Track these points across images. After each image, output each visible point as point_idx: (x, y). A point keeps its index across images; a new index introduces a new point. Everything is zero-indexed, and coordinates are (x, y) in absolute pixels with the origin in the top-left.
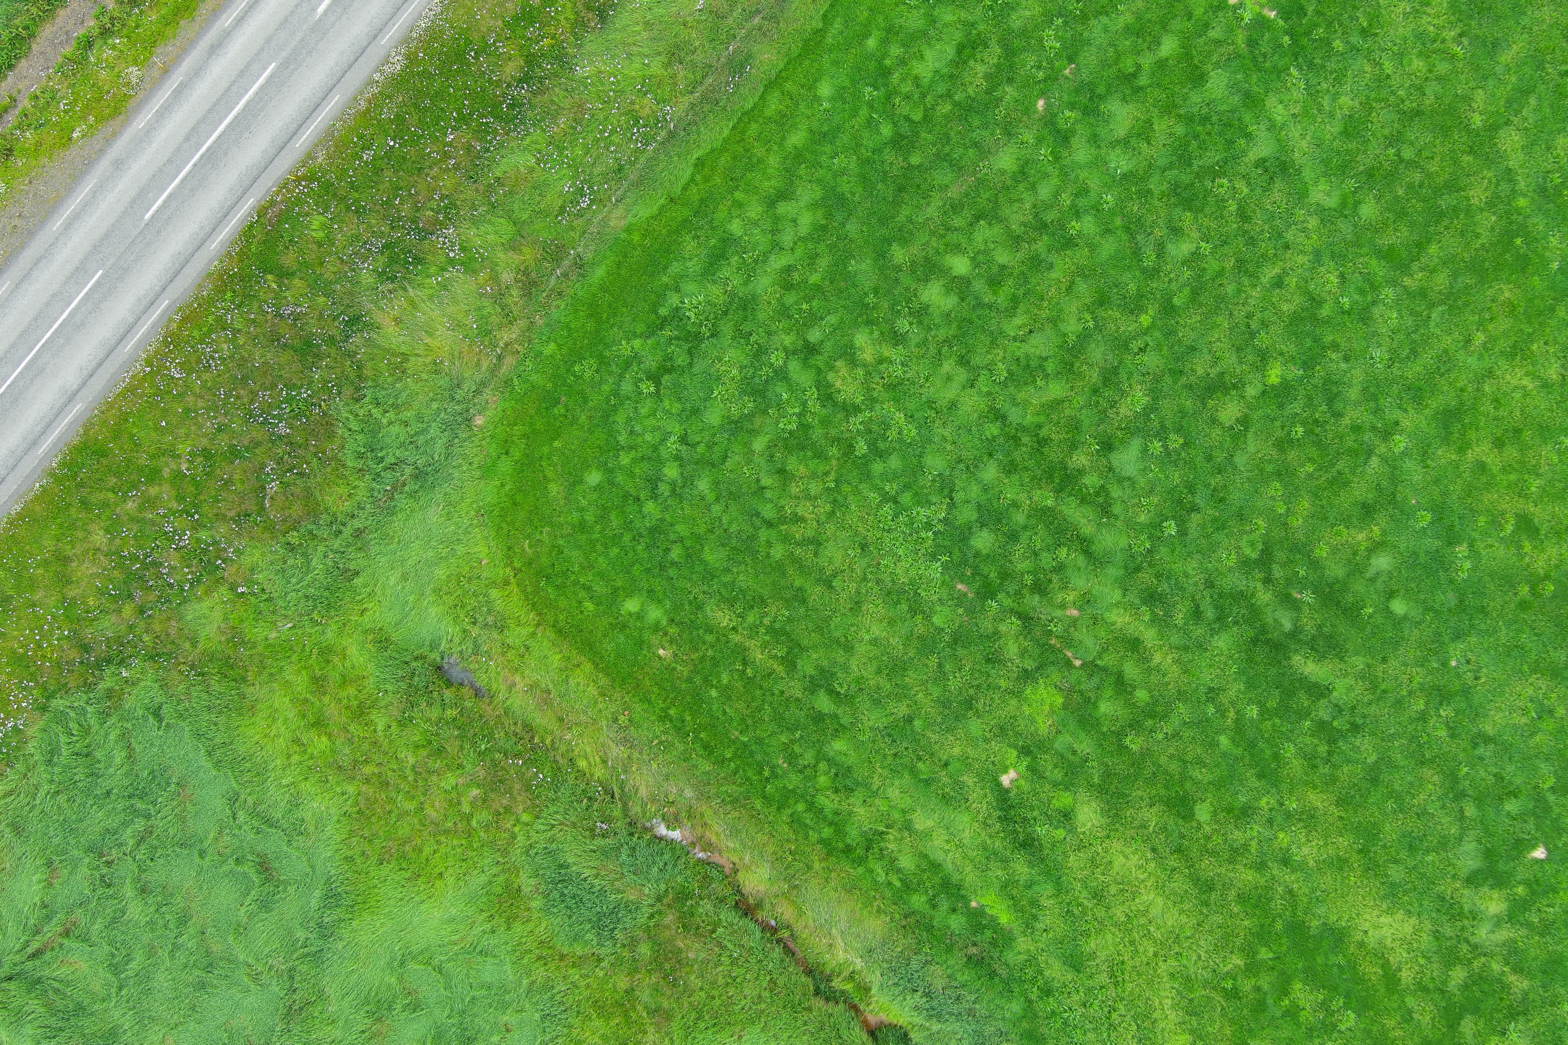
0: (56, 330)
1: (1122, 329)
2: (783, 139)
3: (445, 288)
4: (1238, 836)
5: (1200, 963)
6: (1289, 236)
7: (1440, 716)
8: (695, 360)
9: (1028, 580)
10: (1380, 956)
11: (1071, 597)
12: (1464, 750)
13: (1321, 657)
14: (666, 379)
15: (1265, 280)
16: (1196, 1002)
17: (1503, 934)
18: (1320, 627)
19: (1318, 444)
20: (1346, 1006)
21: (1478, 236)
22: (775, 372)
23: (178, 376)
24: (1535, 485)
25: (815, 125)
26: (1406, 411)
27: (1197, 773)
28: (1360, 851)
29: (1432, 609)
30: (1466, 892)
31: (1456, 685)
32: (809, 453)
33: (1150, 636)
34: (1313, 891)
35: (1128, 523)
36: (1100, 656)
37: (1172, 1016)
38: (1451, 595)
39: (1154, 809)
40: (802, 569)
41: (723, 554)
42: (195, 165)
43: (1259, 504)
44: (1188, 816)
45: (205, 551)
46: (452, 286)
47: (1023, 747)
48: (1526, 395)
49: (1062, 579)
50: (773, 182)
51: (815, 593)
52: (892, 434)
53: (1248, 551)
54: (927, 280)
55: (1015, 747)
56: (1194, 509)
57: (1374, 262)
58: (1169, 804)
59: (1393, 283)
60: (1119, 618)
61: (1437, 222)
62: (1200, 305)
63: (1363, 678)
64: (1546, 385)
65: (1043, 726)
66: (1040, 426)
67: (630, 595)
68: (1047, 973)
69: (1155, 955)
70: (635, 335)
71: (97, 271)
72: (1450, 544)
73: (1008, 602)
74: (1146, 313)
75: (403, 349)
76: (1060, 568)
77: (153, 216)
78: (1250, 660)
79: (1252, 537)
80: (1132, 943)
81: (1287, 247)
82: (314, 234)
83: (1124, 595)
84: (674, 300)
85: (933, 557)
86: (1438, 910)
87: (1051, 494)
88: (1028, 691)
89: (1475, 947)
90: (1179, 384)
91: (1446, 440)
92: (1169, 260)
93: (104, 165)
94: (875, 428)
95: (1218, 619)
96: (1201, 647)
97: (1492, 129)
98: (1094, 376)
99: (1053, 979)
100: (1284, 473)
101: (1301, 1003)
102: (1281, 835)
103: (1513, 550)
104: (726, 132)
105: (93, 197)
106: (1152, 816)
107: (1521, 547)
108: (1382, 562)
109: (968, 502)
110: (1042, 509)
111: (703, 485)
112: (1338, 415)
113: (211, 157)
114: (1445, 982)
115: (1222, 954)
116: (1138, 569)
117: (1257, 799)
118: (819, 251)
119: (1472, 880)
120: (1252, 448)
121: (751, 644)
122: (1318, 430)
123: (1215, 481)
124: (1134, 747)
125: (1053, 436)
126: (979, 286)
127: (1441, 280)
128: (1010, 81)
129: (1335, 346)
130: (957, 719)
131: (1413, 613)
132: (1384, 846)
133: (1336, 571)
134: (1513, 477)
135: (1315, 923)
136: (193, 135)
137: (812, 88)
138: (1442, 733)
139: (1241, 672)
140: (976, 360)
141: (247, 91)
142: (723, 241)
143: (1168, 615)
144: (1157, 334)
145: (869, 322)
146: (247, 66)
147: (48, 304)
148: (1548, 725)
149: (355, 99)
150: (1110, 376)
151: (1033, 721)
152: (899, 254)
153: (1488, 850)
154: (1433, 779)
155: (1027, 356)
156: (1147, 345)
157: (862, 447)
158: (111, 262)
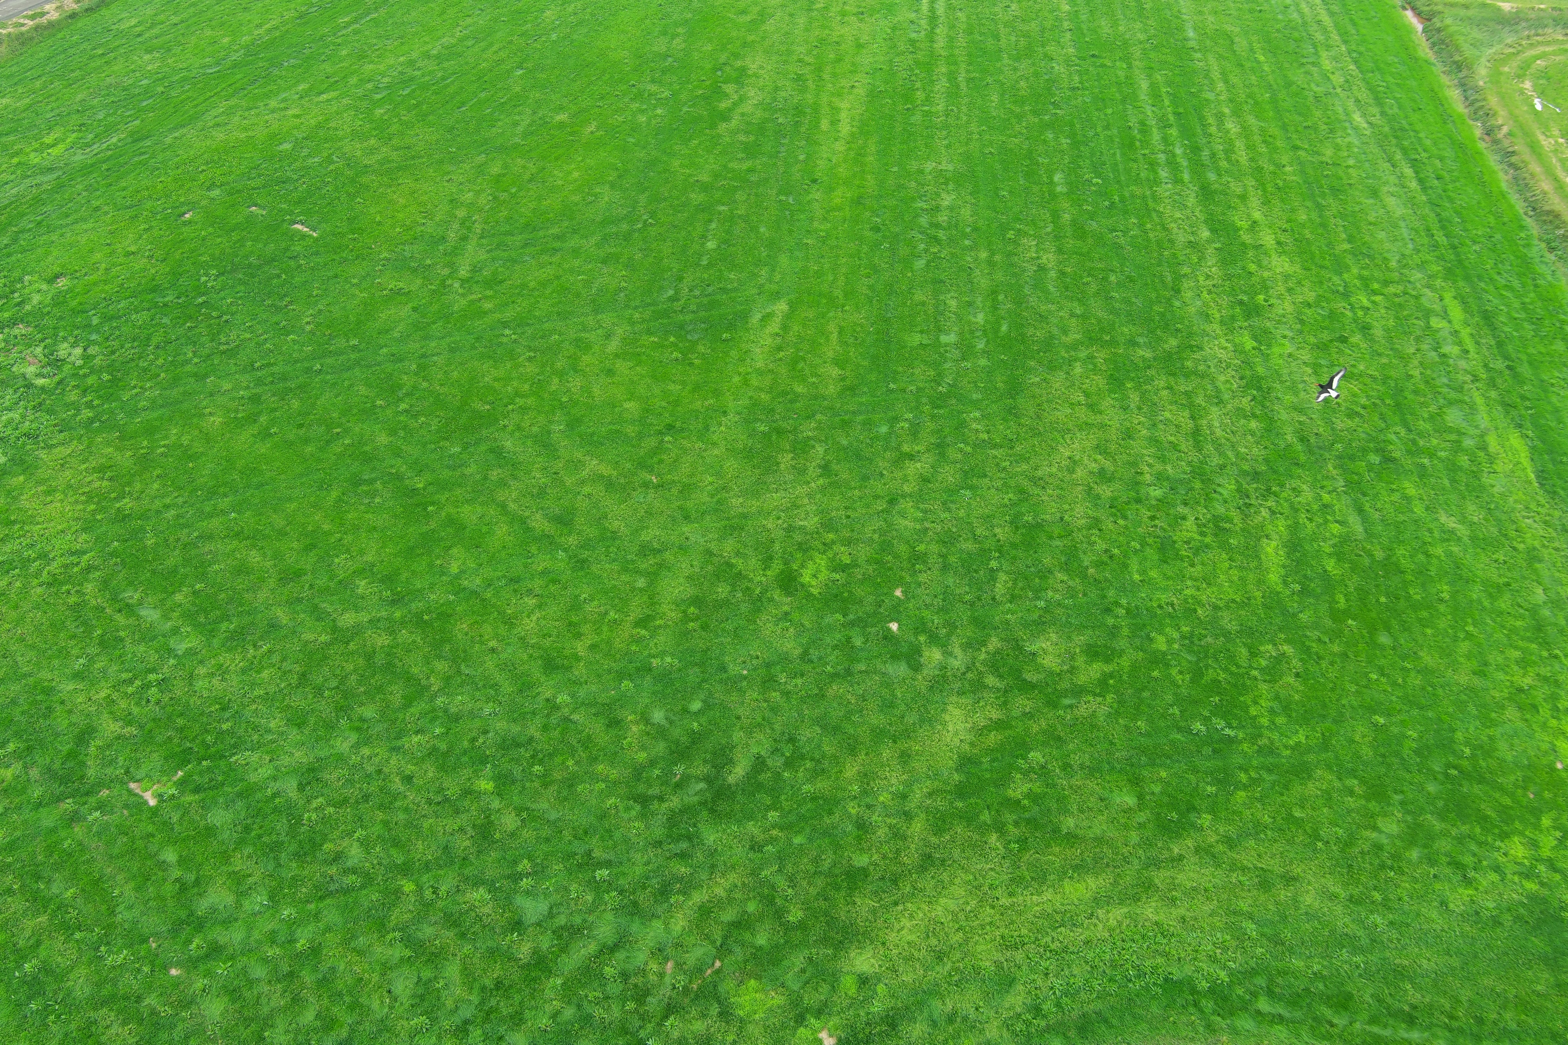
1: (411, 908)
4: (882, 832)
5: (997, 868)
6: (370, 769)
7: (786, 683)
9: (631, 1005)
10: (981, 732)
11: (654, 966)
12: (814, 668)
13: (731, 762)
15: (402, 789)
16: (1033, 875)
17: (957, 651)
18: (705, 761)
19: (551, 755)
20: (1025, 758)
21: (414, 642)
24: (612, 615)
26: (539, 693)
27: (826, 865)
28: (895, 742)
29: (700, 683)
30: (925, 672)
31: (762, 671)
33: (698, 897)
34: (928, 777)
35: (590, 912)
36: (714, 942)
37: (1048, 895)
38: (691, 672)
39: (858, 901)
43: (594, 802)
44: (864, 872)
47: (796, 1022)
48: (544, 619)
49: (636, 974)
53: (634, 813)
55: (795, 1029)
56: (589, 853)
57: (412, 710)
58: (852, 888)
59: (433, 698)
60: (679, 923)
61: (395, 666)
62: (409, 840)
63: (751, 733)
64: (540, 606)
65: (777, 1000)
68: (1019, 1010)
69: (993, 907)
72: (650, 670)
73: (649, 1027)
74: (402, 887)
76: (625, 976)
78: (729, 816)
79: (621, 808)
80: (983, 927)
81: (379, 772)
83: (659, 917)
86: (941, 691)
88: (741, 1013)
89: (968, 669)
90: (474, 861)
91: (569, 668)
92: (361, 865)
95: (689, 838)
96: (713, 853)
97: (335, 629)
98: (448, 935)
99: (1024, 1003)
100: (570, 782)
101: (1025, 790)
102: (881, 799)
103: (661, 631)
106: (864, 904)
107: (660, 627)
108: (658, 716)
110: (564, 990)
112: (531, 739)
114: (998, 690)
115: (988, 850)
116: (635, 904)
117: (850, 816)
119: (916, 668)
120: (545, 805)
122: (541, 756)
123: (567, 834)
124: (800, 914)
127: (441, 666)
128: (139, 1000)
129: (474, 740)
131: (702, 697)
132: (890, 725)
133: (661, 748)
134: (605, 628)
135: (956, 777)
138: (799, 681)
139: (739, 822)
143: (680, 880)
144: (425, 878)
148: (796, 616)
150: (452, 920)
151: (771, 1010)
153: (891, 657)
154: (835, 689)
155: (412, 997)
156: (432, 887)
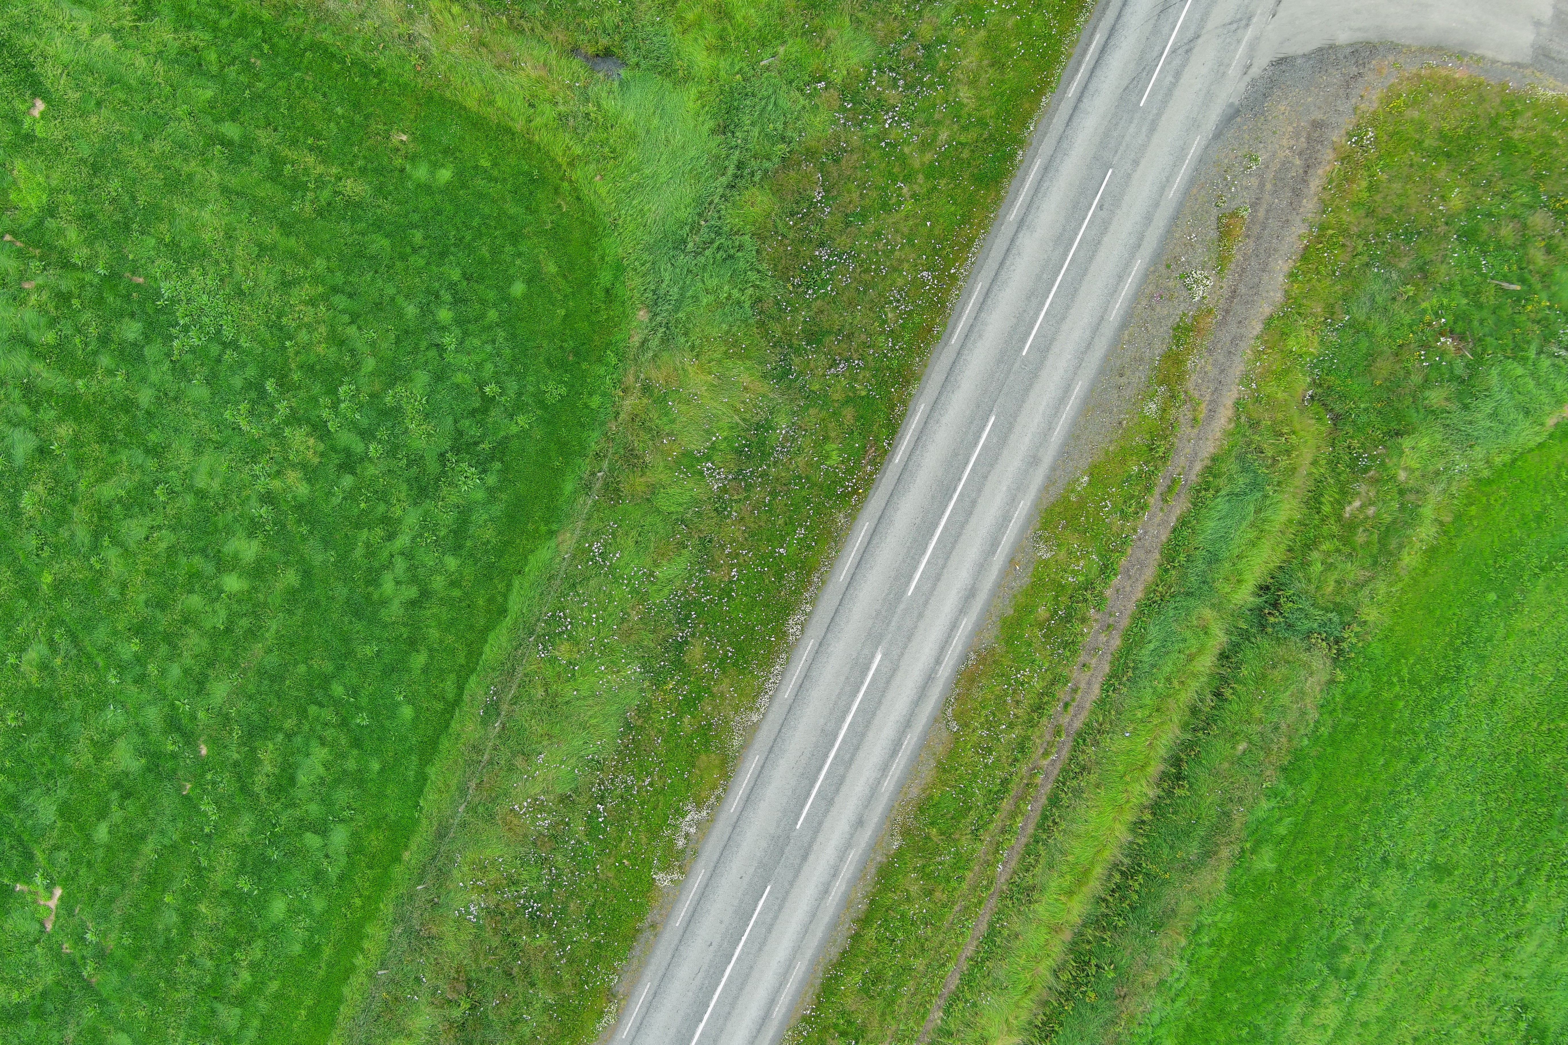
0: (1053, 285)
1: (65, 564)
2: (431, 657)
3: (707, 432)
8: (452, 428)
9: (76, 303)
14: (476, 403)
22: (375, 437)
23: (925, 273)
25: (406, 678)
32: (318, 367)
40: (292, 255)
41: (373, 249)
42: (960, 480)
45: (867, 112)
46: (702, 436)
47: (32, 142)
49: (46, 313)
50: (428, 613)
51: (272, 235)
52: (244, 407)
54: (258, 561)
55: (39, 140)
65: (19, 167)
66: (112, 452)
67: (449, 183)
70: (517, 435)
71: (1028, 353)
73: (89, 277)
74: (48, 585)
75: (729, 363)
76: (53, 323)
77: (987, 420)
82: (834, 446)
84: (491, 480)
85: (173, 301)
87: (82, 391)
88: (44, 198)
93: (1048, 457)
94: (264, 410)
98: (78, 513)
104: (487, 649)
105: (1050, 423)
109: (156, 363)
110: (86, 375)
111: (411, 310)
113: (946, 492)
118: (366, 561)
121: (320, 169)
125: (97, 446)
126: (209, 568)
128: (236, 764)
130: (102, 150)
136: (968, 508)
137: (418, 711)
140: (190, 499)
141: (928, 562)
142: (461, 547)
144: (32, 568)
145: (300, 507)
146: (934, 587)
147: (1068, 308)
149: (823, 582)
150: (62, 517)
151: (30, 170)
152: (291, 577)
155: (144, 515)
156: (37, 555)
157: (270, 386)
158: (1017, 365)
